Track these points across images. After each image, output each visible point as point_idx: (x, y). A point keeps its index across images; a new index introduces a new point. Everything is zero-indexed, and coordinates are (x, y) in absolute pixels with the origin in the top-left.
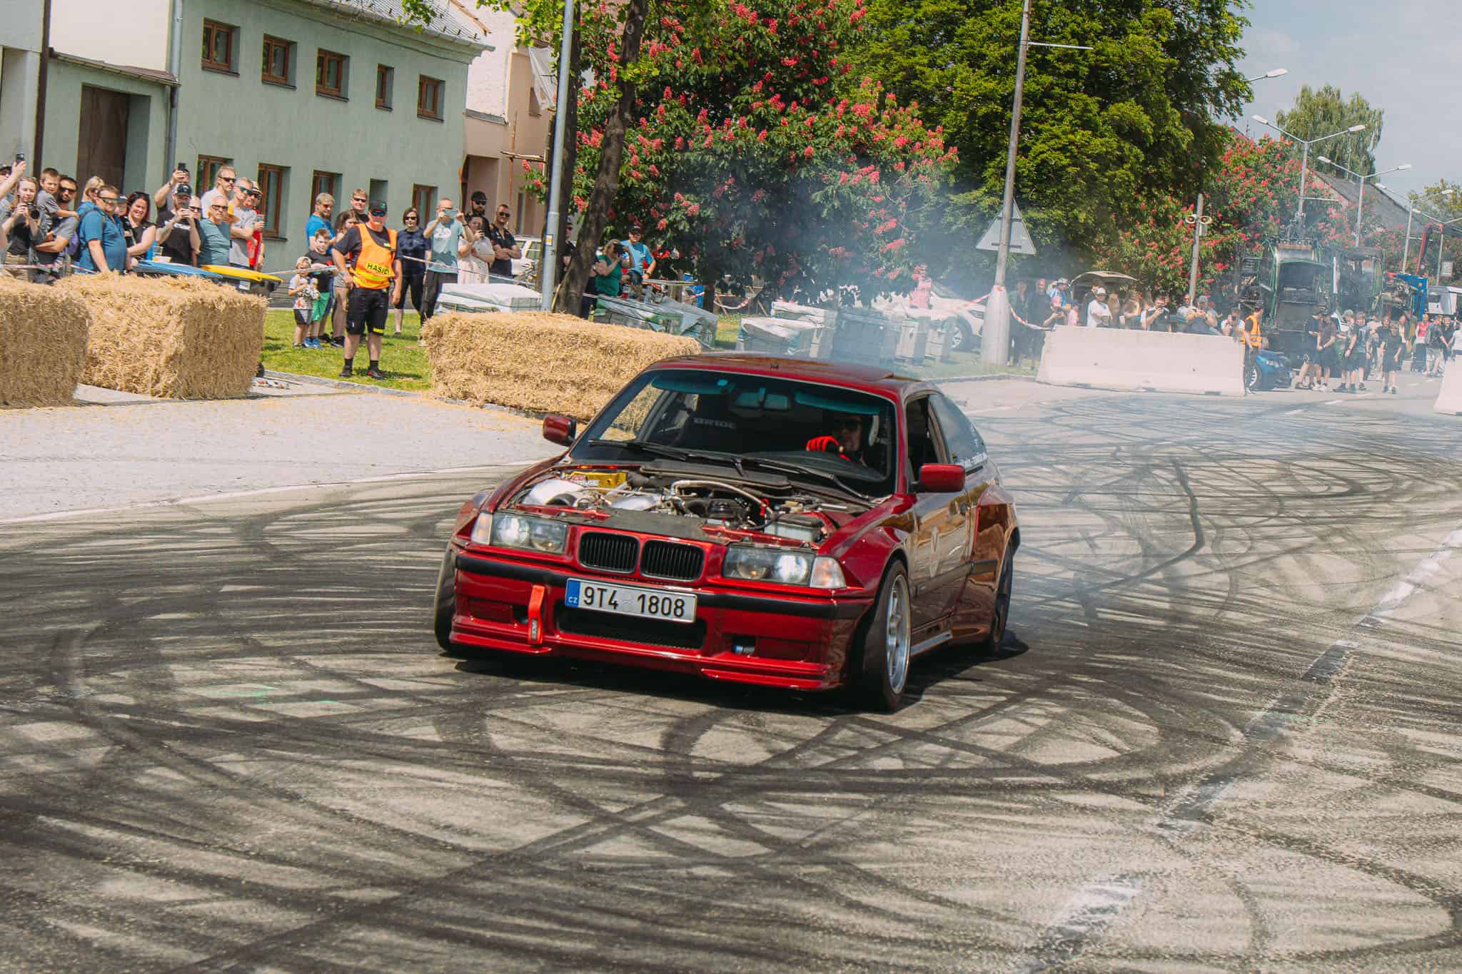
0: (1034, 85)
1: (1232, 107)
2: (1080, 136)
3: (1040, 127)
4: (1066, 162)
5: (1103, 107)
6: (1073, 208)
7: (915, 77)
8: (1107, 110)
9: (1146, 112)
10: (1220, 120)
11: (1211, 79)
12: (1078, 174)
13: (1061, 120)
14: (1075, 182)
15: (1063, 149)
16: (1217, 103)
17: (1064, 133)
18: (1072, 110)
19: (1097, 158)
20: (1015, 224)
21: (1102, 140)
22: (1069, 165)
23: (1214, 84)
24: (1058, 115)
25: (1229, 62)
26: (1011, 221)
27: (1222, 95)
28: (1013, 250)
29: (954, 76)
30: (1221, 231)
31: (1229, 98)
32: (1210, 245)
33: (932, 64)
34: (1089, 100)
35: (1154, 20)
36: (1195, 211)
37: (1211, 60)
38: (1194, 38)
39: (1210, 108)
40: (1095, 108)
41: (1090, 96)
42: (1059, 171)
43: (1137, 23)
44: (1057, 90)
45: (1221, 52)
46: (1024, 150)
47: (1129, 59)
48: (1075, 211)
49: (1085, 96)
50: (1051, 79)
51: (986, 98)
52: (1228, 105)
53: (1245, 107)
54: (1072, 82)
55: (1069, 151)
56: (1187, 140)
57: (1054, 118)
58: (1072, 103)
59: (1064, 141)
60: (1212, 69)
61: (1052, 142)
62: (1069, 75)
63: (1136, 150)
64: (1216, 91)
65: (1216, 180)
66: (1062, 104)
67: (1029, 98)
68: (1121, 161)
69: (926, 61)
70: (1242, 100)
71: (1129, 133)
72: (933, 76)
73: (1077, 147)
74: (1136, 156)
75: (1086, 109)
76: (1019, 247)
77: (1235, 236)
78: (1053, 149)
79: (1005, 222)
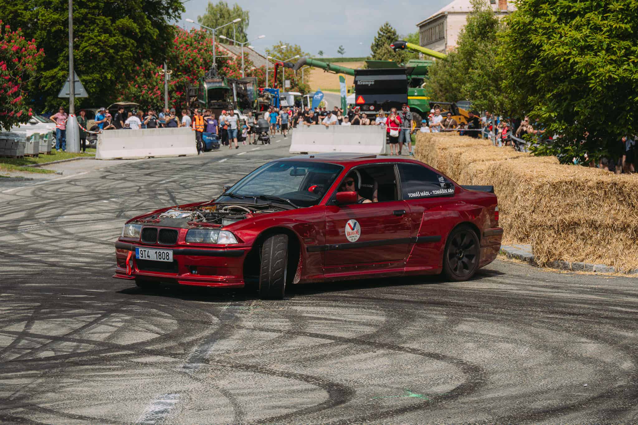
0: (78, 14)
1: (175, 15)
2: (103, 37)
3: (83, 34)
4: (97, 50)
5: (113, 21)
6: (104, 72)
7: (19, 16)
8: (115, 23)
9: (135, 22)
10: (171, 22)
12: (105, 56)
13: (93, 30)
14: (103, 60)
15: (96, 44)
16: (168, 14)
17: (95, 36)
18: (98, 25)
19: (113, 47)
20: (76, 83)
21: (115, 38)
22: (99, 52)
23: (166, 6)
24: (92, 28)
26: (74, 82)
27: (171, 11)
28: (76, 96)
29: (38, 13)
30: (177, 76)
31: (174, 12)
32: (172, 84)
33: (26, 9)
34: (106, 19)
36: (163, 68)
39: (165, 17)
40: (109, 23)
41: (106, 17)
42: (95, 55)
44: (89, 16)
46: (76, 47)
48: (105, 74)
49: (103, 17)
50: (86, 10)
51: (54, 23)
53: (183, 15)
54: (97, 11)
55: (99, 45)
56: (156, 34)
57: (89, 30)
58: (98, 21)
59: (96, 40)
61: (90, 42)
62: (94, 8)
63: (132, 41)
64: (167, 8)
65: (172, 52)
66: (93, 22)
67: (76, 21)
68: (125, 47)
69: (23, 8)
70: (180, 12)
71: (127, 32)
72: (27, 14)
73: (103, 43)
74: (132, 44)
75: (105, 24)
76: (80, 94)
77: (184, 78)
78: (90, 45)
79: (71, 83)
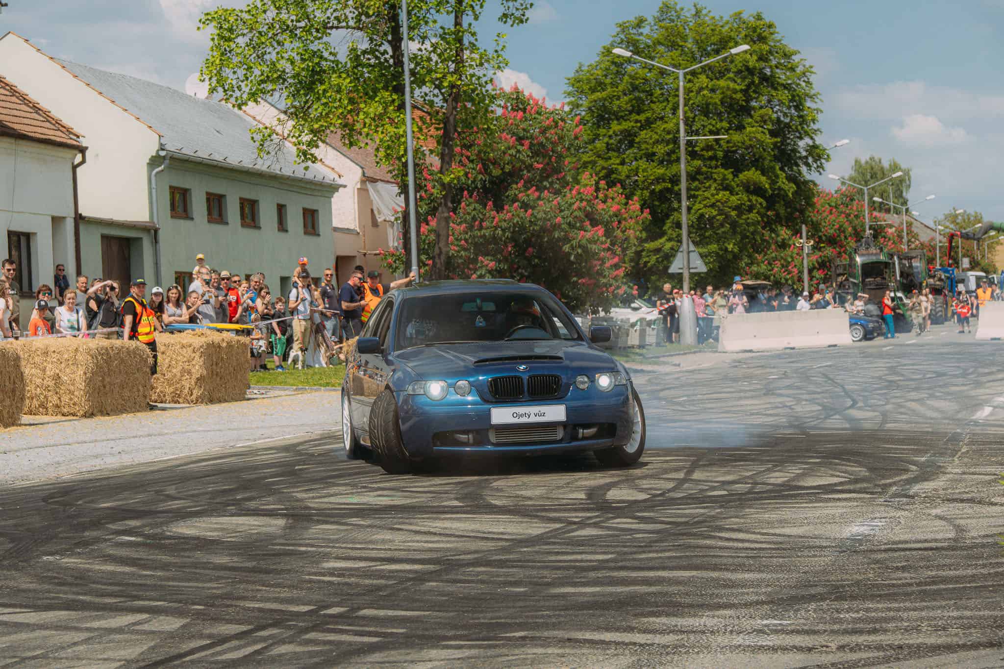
1: (818, 167)
2: (722, 196)
3: (697, 193)
4: (715, 213)
5: (735, 175)
6: (723, 242)
7: (613, 172)
8: (738, 177)
9: (763, 175)
10: (811, 175)
11: (801, 150)
12: (724, 220)
13: (710, 187)
14: (722, 226)
15: (713, 206)
16: (807, 165)
17: (712, 195)
18: (715, 180)
19: (735, 208)
20: (691, 254)
21: (737, 197)
22: (717, 215)
23: (804, 154)
24: (707, 184)
25: (812, 138)
26: (689, 252)
27: (810, 160)
28: (692, 271)
29: (637, 168)
30: (820, 249)
31: (815, 161)
32: (814, 258)
33: (622, 163)
34: (726, 172)
35: (762, 117)
36: (801, 238)
37: (801, 138)
38: (788, 126)
39: (804, 169)
40: (730, 177)
41: (726, 169)
42: (711, 220)
43: (750, 120)
44: (704, 169)
45: (806, 132)
46: (690, 210)
47: (748, 143)
48: (726, 245)
49: (723, 170)
50: (700, 162)
51: (660, 180)
52: (815, 165)
53: (826, 165)
54: (714, 163)
55: (716, 206)
56: (792, 190)
57: (704, 187)
58: (715, 176)
59: (713, 200)
60: (802, 144)
61: (705, 202)
62: (711, 158)
63: (760, 200)
64: (806, 157)
65: (813, 216)
66: (709, 178)
67: (689, 176)
68: (751, 208)
69: (618, 161)
70: (823, 161)
71: (754, 189)
72: (624, 170)
73: (722, 203)
74: (761, 204)
75: (724, 179)
76: (696, 268)
77: (829, 251)
78: (705, 206)
79: (685, 254)
